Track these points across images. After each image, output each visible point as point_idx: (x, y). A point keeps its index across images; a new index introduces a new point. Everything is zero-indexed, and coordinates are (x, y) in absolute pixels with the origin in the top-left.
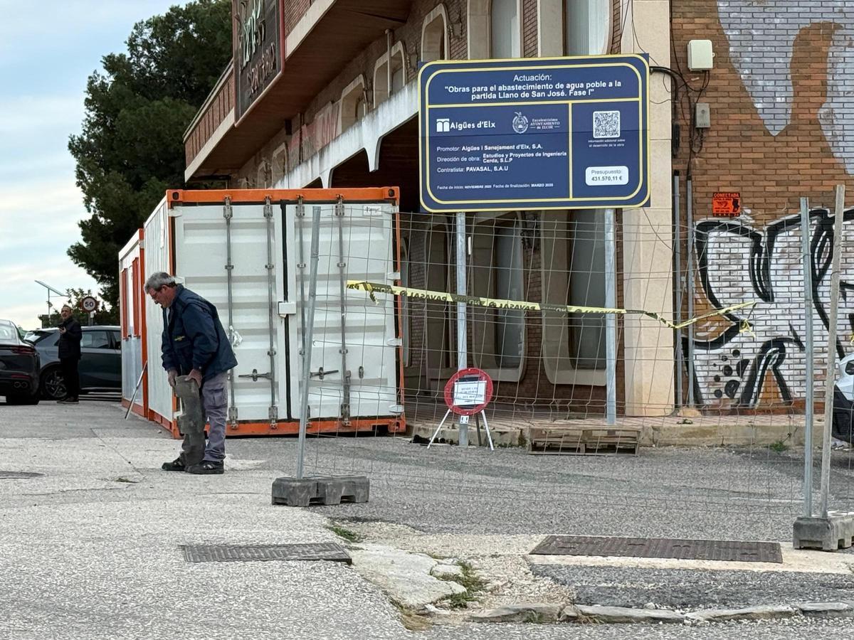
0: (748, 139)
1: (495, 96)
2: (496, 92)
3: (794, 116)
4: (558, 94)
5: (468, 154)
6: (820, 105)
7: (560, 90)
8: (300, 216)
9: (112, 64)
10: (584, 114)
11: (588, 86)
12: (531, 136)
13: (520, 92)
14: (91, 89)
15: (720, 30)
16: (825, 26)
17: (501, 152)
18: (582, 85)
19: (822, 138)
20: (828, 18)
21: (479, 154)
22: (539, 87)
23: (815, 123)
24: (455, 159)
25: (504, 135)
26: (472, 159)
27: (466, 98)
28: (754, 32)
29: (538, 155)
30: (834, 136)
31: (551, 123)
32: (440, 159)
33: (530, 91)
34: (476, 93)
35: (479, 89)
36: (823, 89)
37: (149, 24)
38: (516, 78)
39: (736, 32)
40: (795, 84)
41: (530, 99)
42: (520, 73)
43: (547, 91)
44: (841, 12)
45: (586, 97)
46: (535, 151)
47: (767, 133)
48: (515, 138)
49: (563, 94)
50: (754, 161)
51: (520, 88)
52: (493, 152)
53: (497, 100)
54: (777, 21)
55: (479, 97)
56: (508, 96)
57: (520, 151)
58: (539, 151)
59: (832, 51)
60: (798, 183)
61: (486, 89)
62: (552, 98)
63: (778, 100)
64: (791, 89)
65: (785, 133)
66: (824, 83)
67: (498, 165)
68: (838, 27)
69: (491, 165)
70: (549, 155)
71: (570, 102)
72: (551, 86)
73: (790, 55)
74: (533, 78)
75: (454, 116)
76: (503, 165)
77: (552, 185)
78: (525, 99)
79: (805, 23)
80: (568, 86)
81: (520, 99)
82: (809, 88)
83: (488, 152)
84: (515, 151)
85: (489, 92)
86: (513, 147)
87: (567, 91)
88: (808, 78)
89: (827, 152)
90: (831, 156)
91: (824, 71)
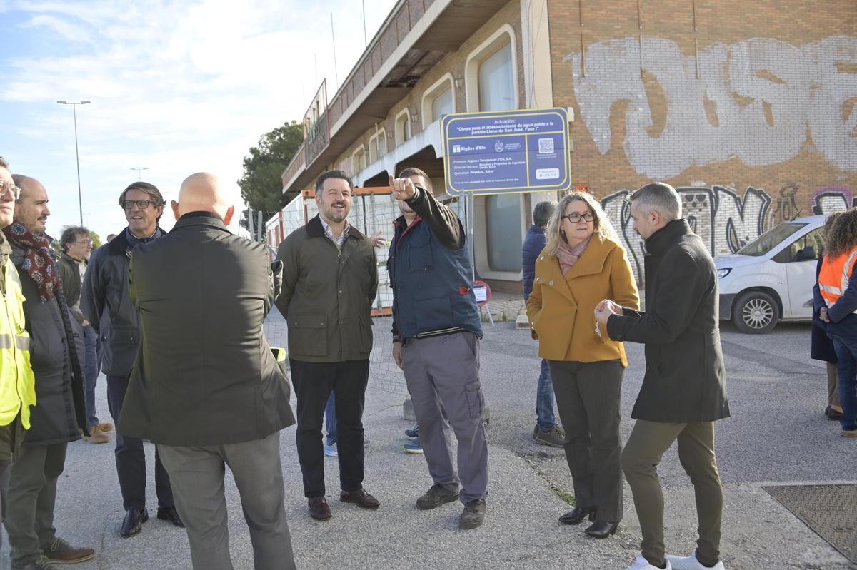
0: (591, 156)
1: (484, 132)
2: (486, 130)
3: (612, 145)
4: (519, 130)
5: (471, 164)
6: (623, 140)
7: (520, 128)
8: (372, 201)
10: (534, 141)
11: (535, 125)
12: (506, 153)
13: (498, 129)
15: (576, 102)
16: (623, 101)
17: (489, 162)
18: (532, 125)
19: (624, 156)
20: (625, 96)
21: (477, 164)
22: (509, 126)
23: (620, 148)
24: (464, 167)
25: (490, 152)
26: (473, 167)
27: (469, 133)
28: (592, 103)
29: (510, 163)
30: (630, 154)
31: (516, 146)
32: (455, 168)
33: (504, 129)
34: (474, 131)
35: (476, 128)
36: (624, 132)
38: (496, 122)
39: (583, 104)
40: (611, 129)
41: (504, 133)
42: (498, 119)
43: (513, 129)
44: (630, 94)
45: (535, 131)
46: (508, 162)
47: (599, 154)
48: (495, 154)
49: (522, 130)
50: (594, 167)
51: (498, 127)
52: (485, 163)
53: (486, 134)
54: (602, 98)
55: (476, 133)
56: (492, 132)
57: (500, 162)
58: (510, 161)
59: (627, 113)
60: (614, 178)
61: (479, 128)
62: (516, 132)
63: (604, 137)
64: (609, 131)
65: (608, 153)
66: (624, 129)
67: (488, 170)
68: (630, 101)
69: (484, 170)
70: (516, 163)
71: (526, 134)
72: (515, 126)
73: (609, 115)
74: (505, 122)
75: (463, 143)
76: (491, 169)
77: (517, 180)
78: (501, 133)
79: (615, 99)
80: (525, 125)
81: (498, 133)
82: (618, 131)
83: (482, 163)
84: (497, 162)
85: (481, 130)
86: (496, 160)
87: (524, 128)
88: (617, 126)
89: (627, 163)
90: (629, 164)
91: (624, 123)
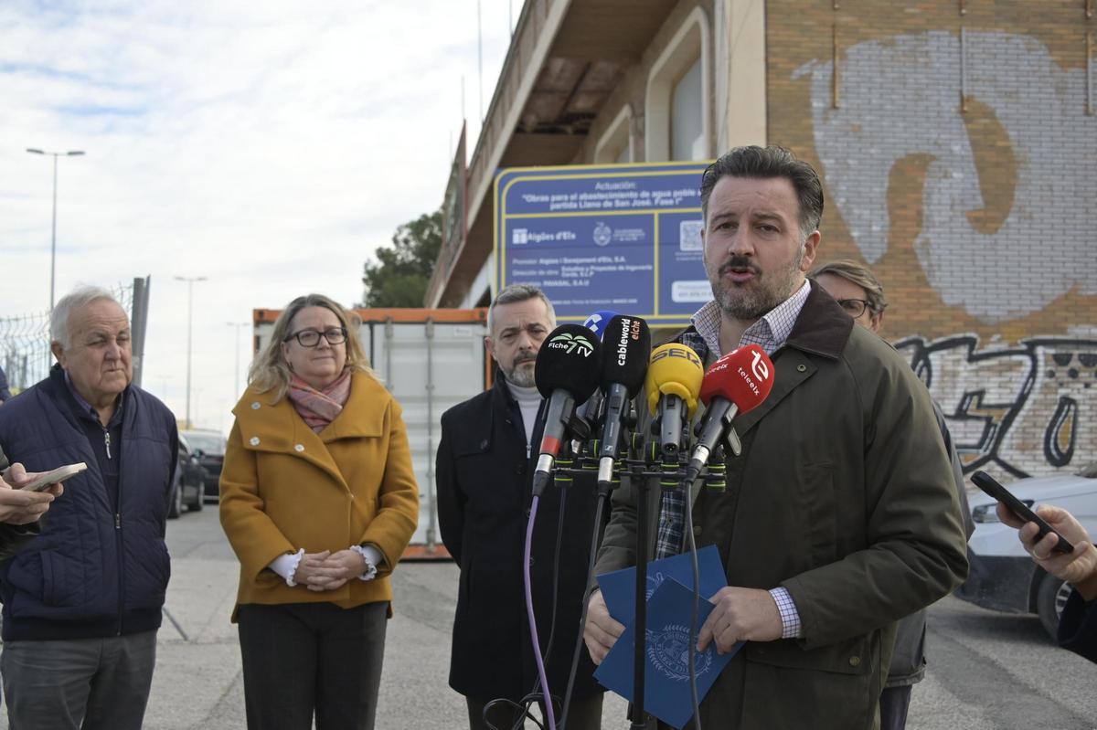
1: (576, 206)
2: (577, 201)
3: (890, 245)
4: (643, 203)
5: (545, 267)
6: (915, 235)
7: (645, 199)
8: (388, 336)
9: (383, 254)
10: (671, 226)
11: (675, 194)
12: (615, 247)
13: (602, 201)
14: (368, 272)
15: (816, 158)
16: (920, 157)
17: (580, 265)
18: (669, 194)
19: (918, 268)
20: (924, 149)
21: (558, 267)
22: (623, 196)
23: (910, 252)
24: (532, 273)
25: (584, 246)
26: (550, 272)
27: (544, 207)
28: (850, 162)
29: (621, 268)
30: (930, 265)
31: (634, 234)
32: (516, 273)
33: (613, 200)
34: (556, 202)
35: (559, 198)
36: (919, 219)
37: (407, 226)
38: (599, 186)
39: (832, 161)
40: (891, 213)
41: (614, 208)
42: (603, 181)
43: (631, 200)
44: (936, 143)
45: (674, 206)
46: (618, 264)
48: (596, 250)
49: (648, 203)
51: (602, 196)
52: (573, 265)
53: (578, 210)
54: (873, 151)
55: (558, 206)
56: (589, 205)
57: (602, 264)
58: (623, 264)
59: (928, 183)
61: (566, 198)
62: (636, 208)
63: (875, 228)
64: (887, 218)
65: (881, 261)
66: (920, 213)
67: (578, 279)
68: (933, 158)
69: (570, 280)
70: (633, 268)
71: (656, 212)
72: (634, 195)
73: (886, 184)
74: (616, 186)
75: (533, 226)
76: (583, 279)
77: (636, 301)
78: (608, 209)
79: (900, 154)
80: (654, 194)
81: (602, 209)
82: (905, 218)
83: (567, 265)
84: (597, 264)
85: (569, 201)
86: (594, 260)
87: (652, 199)
88: (904, 207)
89: (923, 282)
90: (927, 285)
91: (919, 201)
